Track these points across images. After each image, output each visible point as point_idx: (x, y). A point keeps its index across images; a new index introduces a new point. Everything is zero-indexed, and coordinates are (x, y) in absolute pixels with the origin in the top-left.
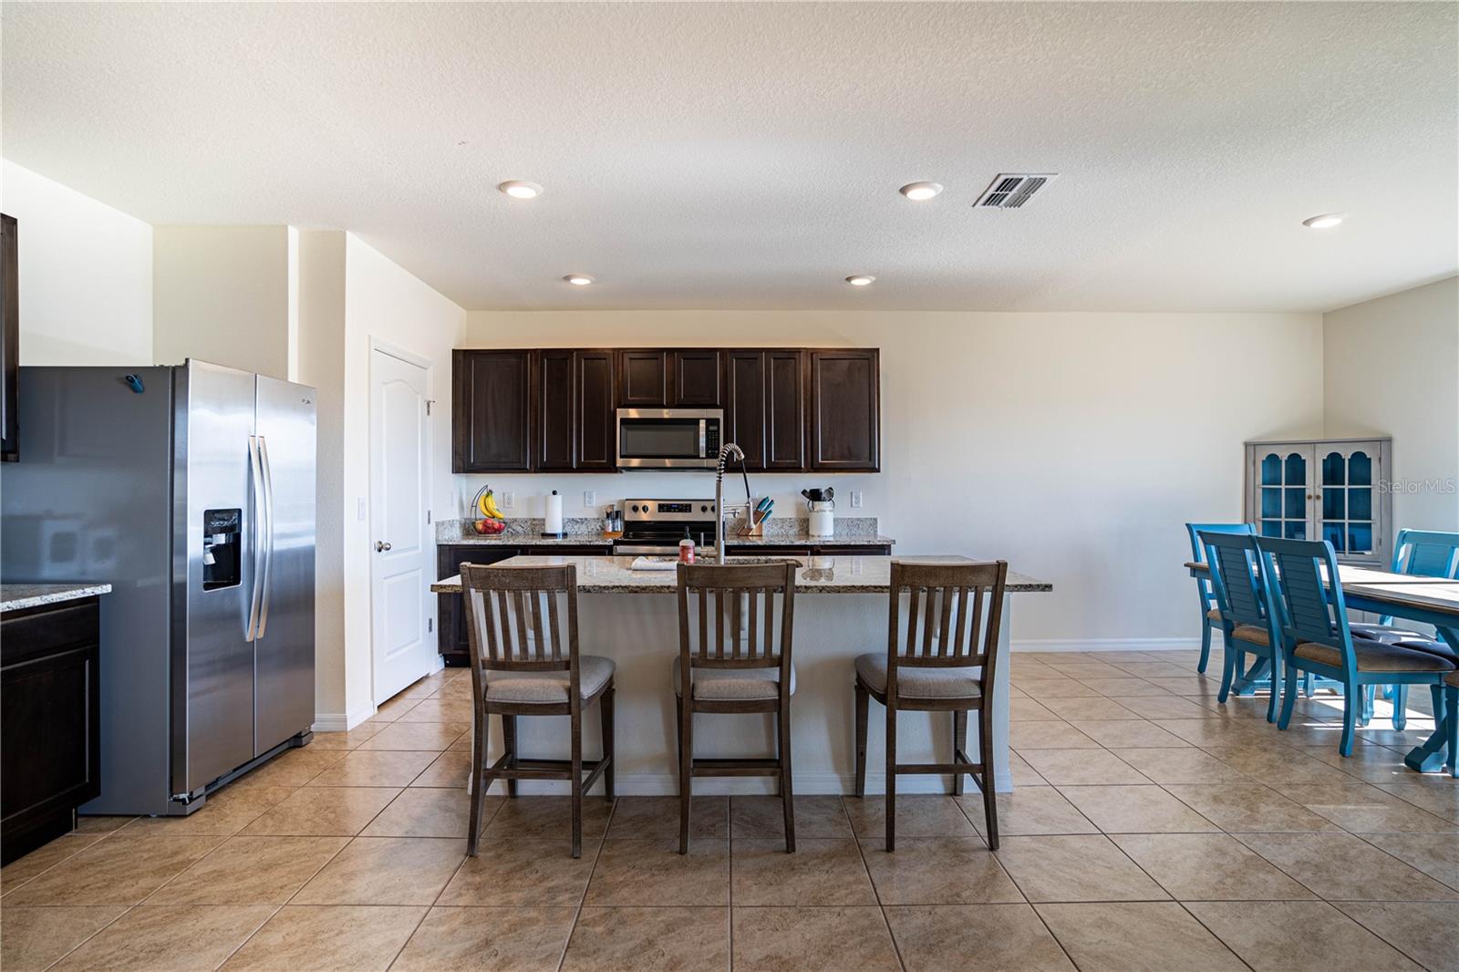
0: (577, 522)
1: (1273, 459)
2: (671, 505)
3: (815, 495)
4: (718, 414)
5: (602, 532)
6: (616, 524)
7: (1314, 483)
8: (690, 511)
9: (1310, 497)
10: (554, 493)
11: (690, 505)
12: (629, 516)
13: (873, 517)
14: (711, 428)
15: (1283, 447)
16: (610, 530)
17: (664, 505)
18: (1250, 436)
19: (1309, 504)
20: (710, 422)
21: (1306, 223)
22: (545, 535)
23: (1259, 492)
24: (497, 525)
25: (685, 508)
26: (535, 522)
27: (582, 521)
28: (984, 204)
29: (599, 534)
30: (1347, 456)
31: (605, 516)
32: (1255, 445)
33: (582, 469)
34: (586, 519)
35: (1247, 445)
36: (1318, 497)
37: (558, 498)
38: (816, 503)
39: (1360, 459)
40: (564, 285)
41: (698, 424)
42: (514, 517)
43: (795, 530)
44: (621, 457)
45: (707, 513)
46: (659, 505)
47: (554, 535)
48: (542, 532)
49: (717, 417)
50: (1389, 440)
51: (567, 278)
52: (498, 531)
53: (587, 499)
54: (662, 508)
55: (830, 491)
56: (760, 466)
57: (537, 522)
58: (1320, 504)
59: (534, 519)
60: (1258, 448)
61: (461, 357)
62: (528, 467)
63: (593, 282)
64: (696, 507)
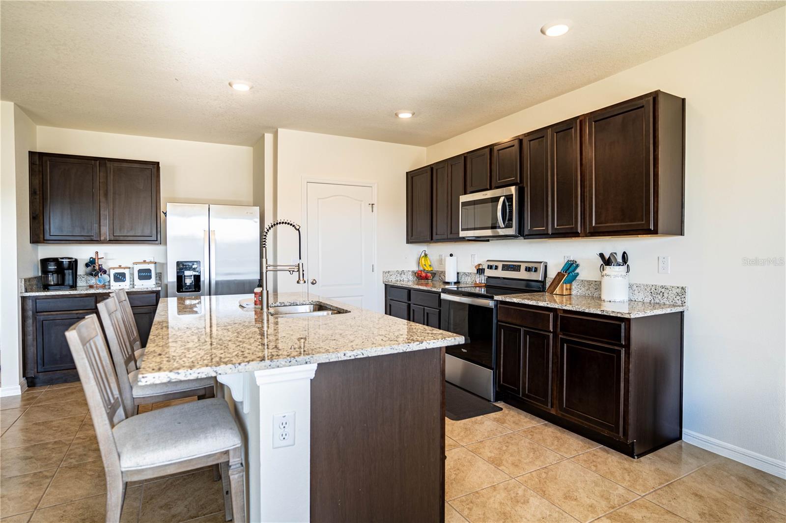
0: (463, 274)
2: (509, 265)
4: (512, 190)
6: (481, 278)
8: (520, 271)
10: (451, 255)
11: (518, 266)
13: (680, 285)
16: (478, 282)
17: (505, 265)
20: (508, 198)
22: (444, 283)
25: (516, 268)
27: (469, 274)
31: (476, 271)
41: (499, 201)
44: (463, 230)
45: (530, 272)
46: (503, 265)
49: (511, 193)
53: (473, 259)
54: (506, 268)
55: (625, 257)
56: (546, 232)
57: (443, 275)
64: (523, 268)
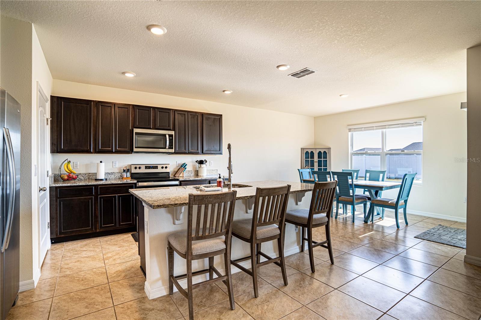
0: (110, 174)
1: (307, 152)
2: (150, 166)
3: (201, 162)
4: (173, 133)
5: (122, 177)
6: (127, 174)
7: (316, 159)
8: (157, 169)
9: (315, 162)
10: (101, 162)
11: (157, 166)
12: (134, 171)
13: (216, 169)
14: (170, 138)
15: (310, 149)
16: (125, 177)
17: (147, 166)
18: (303, 147)
19: (315, 163)
20: (170, 136)
21: (340, 96)
22: (96, 180)
23: (304, 160)
24: (74, 177)
25: (155, 167)
26: (89, 175)
27: (112, 173)
28: (292, 76)
29: (119, 179)
30: (322, 152)
31: (122, 171)
32: (303, 149)
33: (117, 152)
34: (114, 173)
35: (301, 149)
36: (317, 162)
37: (103, 164)
38: (201, 165)
39: (325, 152)
40: (122, 76)
41: (166, 136)
42: (80, 173)
43: (193, 174)
44: (136, 147)
45: (163, 169)
46: (145, 166)
47: (102, 180)
48: (96, 178)
49: (172, 134)
50: (330, 148)
51: (124, 73)
52: (75, 179)
53: (114, 164)
55: (206, 161)
56: (186, 152)
57: (90, 175)
58: (317, 163)
59: (89, 173)
60: (304, 149)
61: (56, 100)
62: (92, 151)
63: (135, 77)
64: (160, 167)
